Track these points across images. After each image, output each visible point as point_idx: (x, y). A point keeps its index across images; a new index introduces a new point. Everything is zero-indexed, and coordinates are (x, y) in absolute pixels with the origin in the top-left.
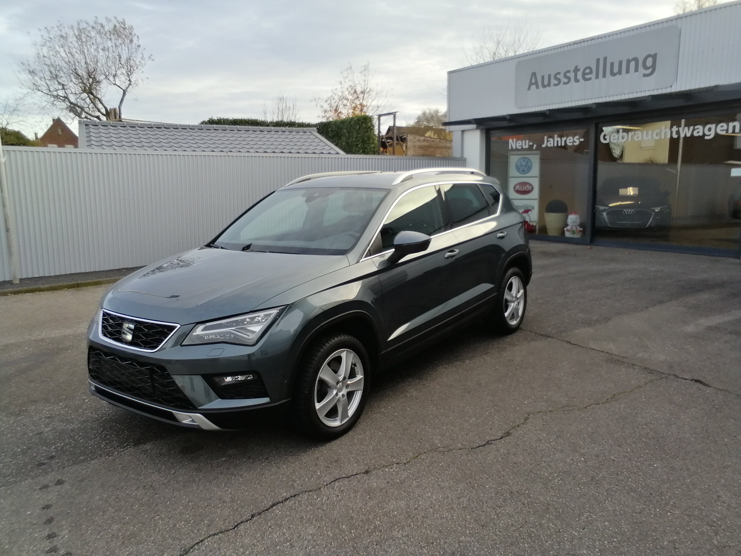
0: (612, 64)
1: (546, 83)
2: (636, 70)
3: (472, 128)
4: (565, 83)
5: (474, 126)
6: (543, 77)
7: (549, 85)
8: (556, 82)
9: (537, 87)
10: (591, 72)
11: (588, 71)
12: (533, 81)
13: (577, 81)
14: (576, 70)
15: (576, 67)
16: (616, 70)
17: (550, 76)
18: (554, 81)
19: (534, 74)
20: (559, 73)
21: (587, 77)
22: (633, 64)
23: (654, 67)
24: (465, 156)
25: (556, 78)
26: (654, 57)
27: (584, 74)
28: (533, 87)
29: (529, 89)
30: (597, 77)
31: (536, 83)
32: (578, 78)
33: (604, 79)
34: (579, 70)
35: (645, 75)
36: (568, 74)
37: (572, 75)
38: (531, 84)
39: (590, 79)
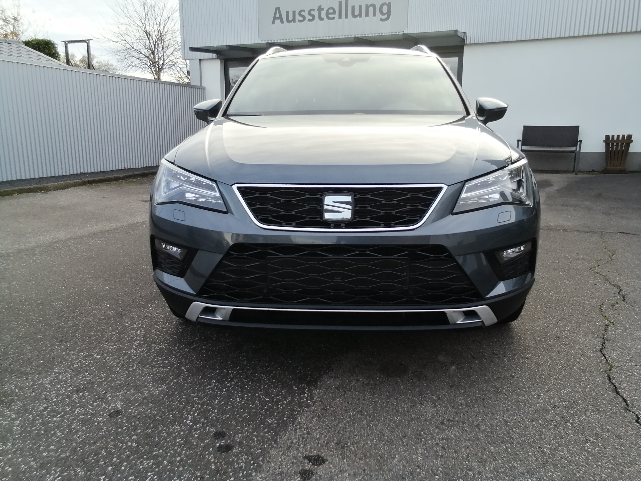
0: (353, 7)
1: (291, 18)
2: (374, 14)
3: (211, 57)
4: (309, 20)
5: (214, 55)
6: (287, 13)
7: (294, 20)
8: (301, 19)
9: (282, 22)
10: (334, 13)
11: (331, 11)
12: (278, 15)
13: (321, 19)
14: (320, 9)
15: (320, 7)
16: (357, 13)
17: (294, 12)
18: (298, 17)
19: (278, 9)
20: (304, 11)
21: (331, 16)
22: (371, 9)
23: (389, 13)
24: (203, 85)
25: (300, 14)
26: (389, 5)
27: (327, 14)
28: (277, 21)
29: (273, 22)
30: (340, 17)
31: (281, 18)
32: (322, 17)
33: (346, 19)
34: (323, 9)
35: (382, 20)
36: (312, 12)
37: (316, 13)
38: (275, 18)
39: (333, 18)
